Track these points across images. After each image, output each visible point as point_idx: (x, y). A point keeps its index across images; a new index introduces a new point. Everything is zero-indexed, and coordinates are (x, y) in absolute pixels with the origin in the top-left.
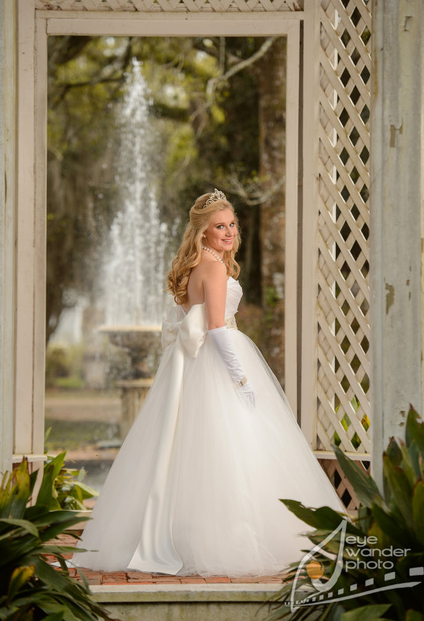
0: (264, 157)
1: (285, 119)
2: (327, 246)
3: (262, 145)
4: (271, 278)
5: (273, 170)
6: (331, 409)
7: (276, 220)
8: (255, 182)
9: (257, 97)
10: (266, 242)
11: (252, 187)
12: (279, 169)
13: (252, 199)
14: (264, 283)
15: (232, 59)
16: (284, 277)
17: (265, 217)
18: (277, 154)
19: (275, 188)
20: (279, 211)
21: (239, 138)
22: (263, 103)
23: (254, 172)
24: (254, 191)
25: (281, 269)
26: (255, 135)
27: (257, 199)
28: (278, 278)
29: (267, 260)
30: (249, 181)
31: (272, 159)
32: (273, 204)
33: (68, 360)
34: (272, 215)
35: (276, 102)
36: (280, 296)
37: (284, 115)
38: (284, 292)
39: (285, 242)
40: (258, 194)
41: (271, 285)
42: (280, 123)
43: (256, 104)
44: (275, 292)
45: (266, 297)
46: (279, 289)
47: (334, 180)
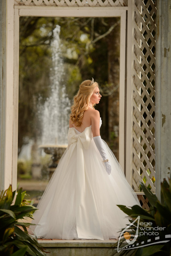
0: (110, 76)
1: (119, 61)
2: (137, 105)
3: (109, 71)
4: (113, 128)
5: (114, 82)
6: (139, 174)
7: (115, 103)
8: (106, 86)
9: (107, 52)
10: (111, 113)
11: (105, 88)
12: (116, 82)
13: (105, 93)
14: (110, 130)
15: (96, 35)
16: (119, 128)
17: (110, 102)
18: (115, 75)
19: (115, 89)
20: (116, 99)
21: (99, 69)
22: (110, 54)
23: (106, 82)
24: (106, 90)
25: (117, 124)
26: (106, 68)
27: (107, 93)
28: (116, 128)
29: (111, 120)
30: (104, 86)
31: (113, 78)
32: (114, 96)
33: (25, 167)
34: (113, 101)
35: (115, 53)
36: (116, 135)
37: (119, 58)
38: (118, 134)
39: (119, 112)
40: (108, 91)
41: (113, 131)
42: (117, 62)
43: (107, 55)
44: (115, 134)
45: (111, 136)
46: (116, 133)
47: (140, 78)
